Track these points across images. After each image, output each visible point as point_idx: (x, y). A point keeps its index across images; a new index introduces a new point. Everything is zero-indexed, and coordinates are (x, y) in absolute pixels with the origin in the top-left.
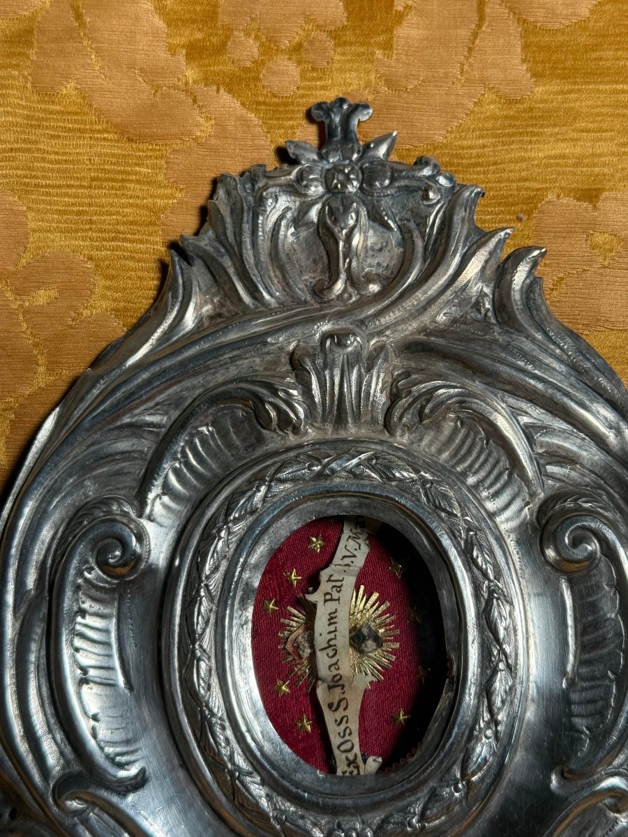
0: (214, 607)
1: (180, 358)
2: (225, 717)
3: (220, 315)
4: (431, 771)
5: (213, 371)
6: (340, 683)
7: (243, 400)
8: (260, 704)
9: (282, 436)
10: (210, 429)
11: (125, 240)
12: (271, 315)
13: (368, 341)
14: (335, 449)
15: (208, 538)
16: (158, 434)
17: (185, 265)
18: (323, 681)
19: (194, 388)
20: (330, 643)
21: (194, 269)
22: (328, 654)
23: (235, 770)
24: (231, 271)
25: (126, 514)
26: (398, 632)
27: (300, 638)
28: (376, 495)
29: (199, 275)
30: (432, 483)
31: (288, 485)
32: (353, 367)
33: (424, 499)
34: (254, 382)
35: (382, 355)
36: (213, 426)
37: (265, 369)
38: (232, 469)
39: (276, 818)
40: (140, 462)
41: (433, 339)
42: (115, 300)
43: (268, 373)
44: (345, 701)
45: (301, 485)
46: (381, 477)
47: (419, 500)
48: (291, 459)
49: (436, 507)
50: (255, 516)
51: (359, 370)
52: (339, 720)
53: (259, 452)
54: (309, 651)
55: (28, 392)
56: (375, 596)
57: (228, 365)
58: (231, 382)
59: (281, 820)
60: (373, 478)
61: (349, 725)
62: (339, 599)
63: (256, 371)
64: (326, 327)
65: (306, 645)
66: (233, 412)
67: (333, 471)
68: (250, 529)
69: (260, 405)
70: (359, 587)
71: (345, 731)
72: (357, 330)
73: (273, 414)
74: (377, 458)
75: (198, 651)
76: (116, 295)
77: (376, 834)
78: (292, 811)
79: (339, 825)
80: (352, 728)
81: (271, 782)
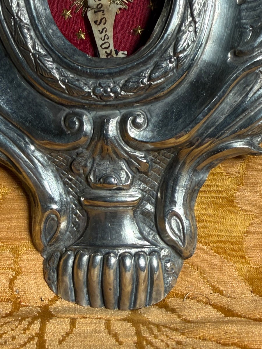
2: (29, 23)
6: (102, 9)
18: (91, 8)
23: (36, 54)
52: (101, 30)
59: (65, 82)
61: (107, 33)
71: (105, 36)
77: (122, 89)
78: (72, 77)
79: (100, 84)
80: (109, 35)
81: (59, 61)
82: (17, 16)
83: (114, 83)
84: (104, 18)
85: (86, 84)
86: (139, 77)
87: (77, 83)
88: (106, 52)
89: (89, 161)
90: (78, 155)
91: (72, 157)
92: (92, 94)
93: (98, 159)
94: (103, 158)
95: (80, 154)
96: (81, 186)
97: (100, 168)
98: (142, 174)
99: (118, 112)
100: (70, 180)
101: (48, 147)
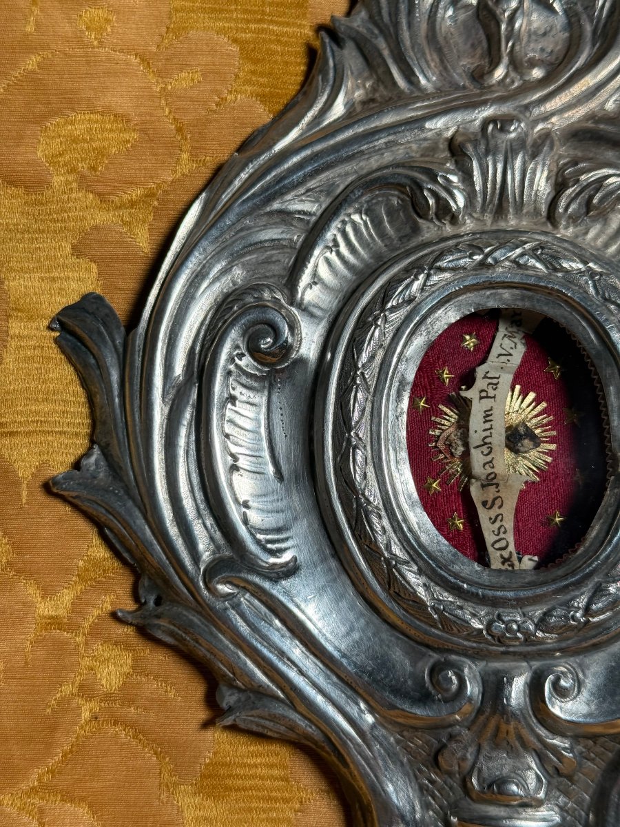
0: (370, 397)
1: (332, 142)
2: (381, 506)
3: (372, 100)
4: (597, 565)
5: (366, 157)
6: (495, 481)
7: (400, 187)
8: (415, 495)
9: (439, 227)
10: (364, 217)
11: (271, 22)
12: (428, 99)
13: (533, 128)
14: (496, 238)
15: (363, 326)
16: (308, 222)
17: (335, 48)
18: (477, 479)
19: (347, 174)
20: (485, 441)
21: (346, 52)
22: (482, 452)
23: (392, 559)
24: (386, 53)
25: (276, 301)
26: (554, 433)
27: (452, 435)
28: (541, 287)
29: (351, 57)
30: (601, 275)
31: (447, 275)
32: (517, 154)
33: (592, 290)
34: (412, 168)
35: (548, 143)
36: (366, 214)
37: (422, 156)
38: (385, 260)
39: (433, 607)
40: (289, 250)
41: (602, 126)
42: (261, 85)
43: (427, 159)
44: (500, 499)
45: (461, 274)
46: (547, 268)
47: (586, 292)
48: (451, 248)
49: (605, 299)
50: (412, 305)
51: (524, 156)
52: (493, 518)
53: (414, 242)
54: (462, 449)
55: (170, 179)
56: (532, 396)
57: (383, 151)
58: (387, 167)
59: (439, 609)
60: (538, 268)
61: (504, 523)
62: (494, 397)
63: (413, 157)
64: (488, 112)
65: (459, 442)
66: (388, 200)
67: (496, 261)
68: (408, 318)
69: (418, 192)
70: (515, 387)
71: (499, 529)
72: (521, 116)
73: (431, 202)
74: (542, 248)
75: (353, 440)
76: (261, 80)
77: (537, 626)
78: (451, 602)
79: (499, 617)
80: (507, 526)
81: (429, 572)
82: (363, 494)
83: (524, 615)
84: (500, 497)
85: (474, 615)
86: (569, 607)
87: (459, 612)
88: (502, 556)
89: (470, 750)
90: (451, 737)
91: (439, 741)
92: (484, 633)
93: (487, 748)
94: (496, 746)
95: (456, 736)
96: (451, 794)
97: (490, 764)
98: (562, 779)
99: (525, 664)
100: (432, 782)
101: (400, 720)
